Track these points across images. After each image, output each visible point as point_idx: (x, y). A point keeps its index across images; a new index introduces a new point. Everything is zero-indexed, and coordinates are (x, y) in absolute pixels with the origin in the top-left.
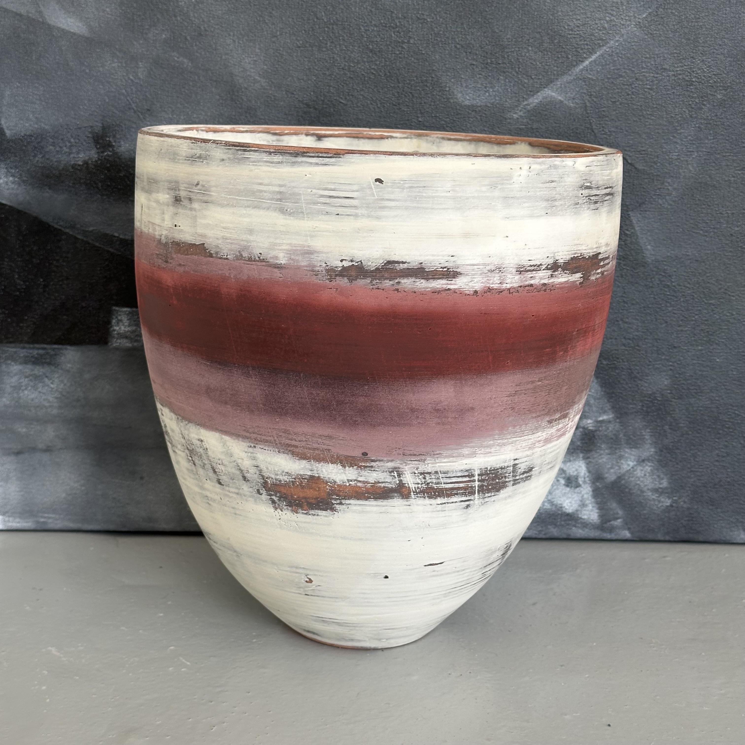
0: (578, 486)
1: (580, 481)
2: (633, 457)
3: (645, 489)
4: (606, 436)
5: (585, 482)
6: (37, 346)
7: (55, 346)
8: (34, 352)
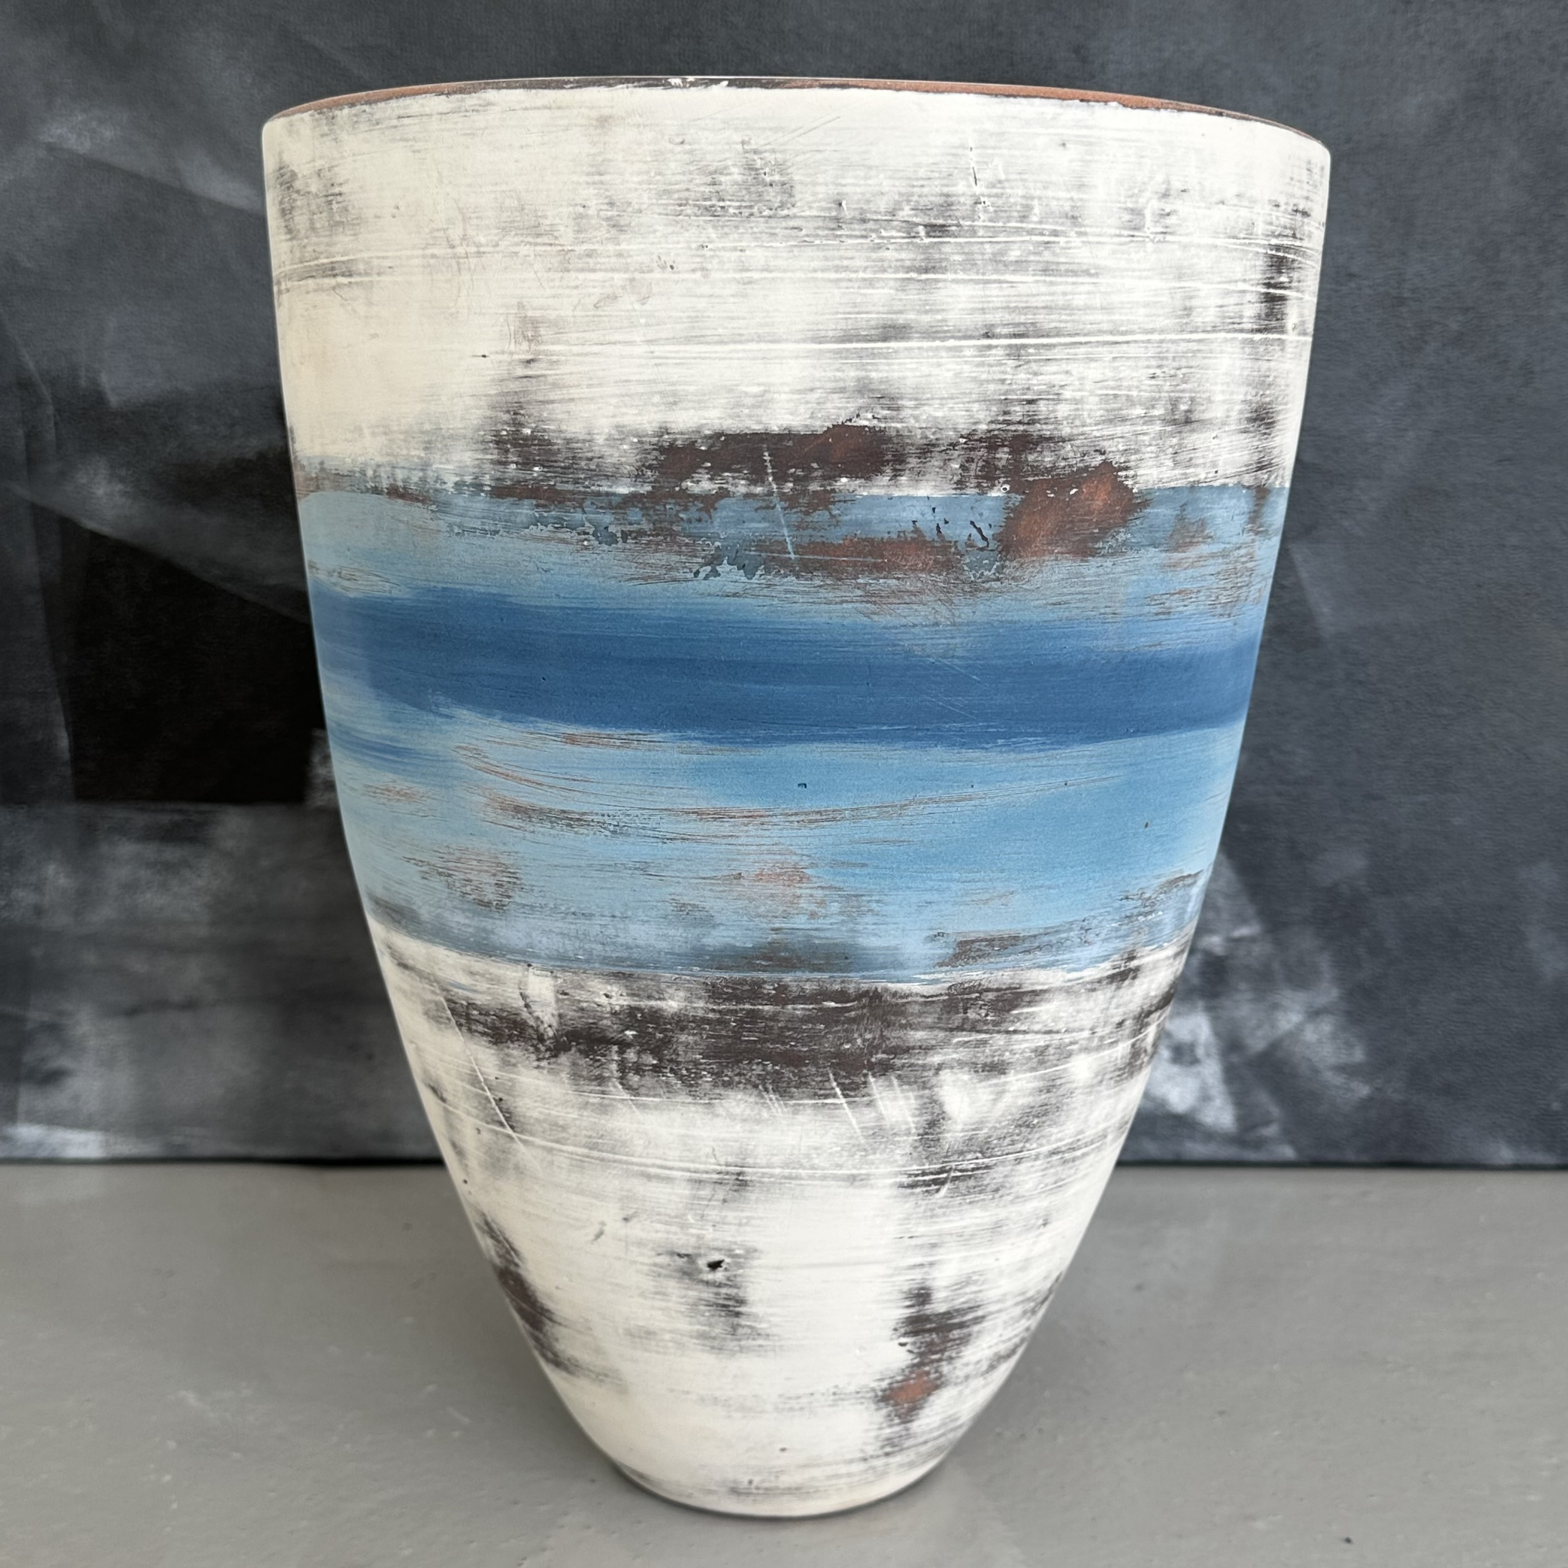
0: (1195, 1061)
1: (1200, 1052)
2: (1297, 1007)
3: (1321, 1066)
4: (1247, 966)
5: (1208, 1055)
6: (170, 806)
7: (205, 807)
8: (165, 819)
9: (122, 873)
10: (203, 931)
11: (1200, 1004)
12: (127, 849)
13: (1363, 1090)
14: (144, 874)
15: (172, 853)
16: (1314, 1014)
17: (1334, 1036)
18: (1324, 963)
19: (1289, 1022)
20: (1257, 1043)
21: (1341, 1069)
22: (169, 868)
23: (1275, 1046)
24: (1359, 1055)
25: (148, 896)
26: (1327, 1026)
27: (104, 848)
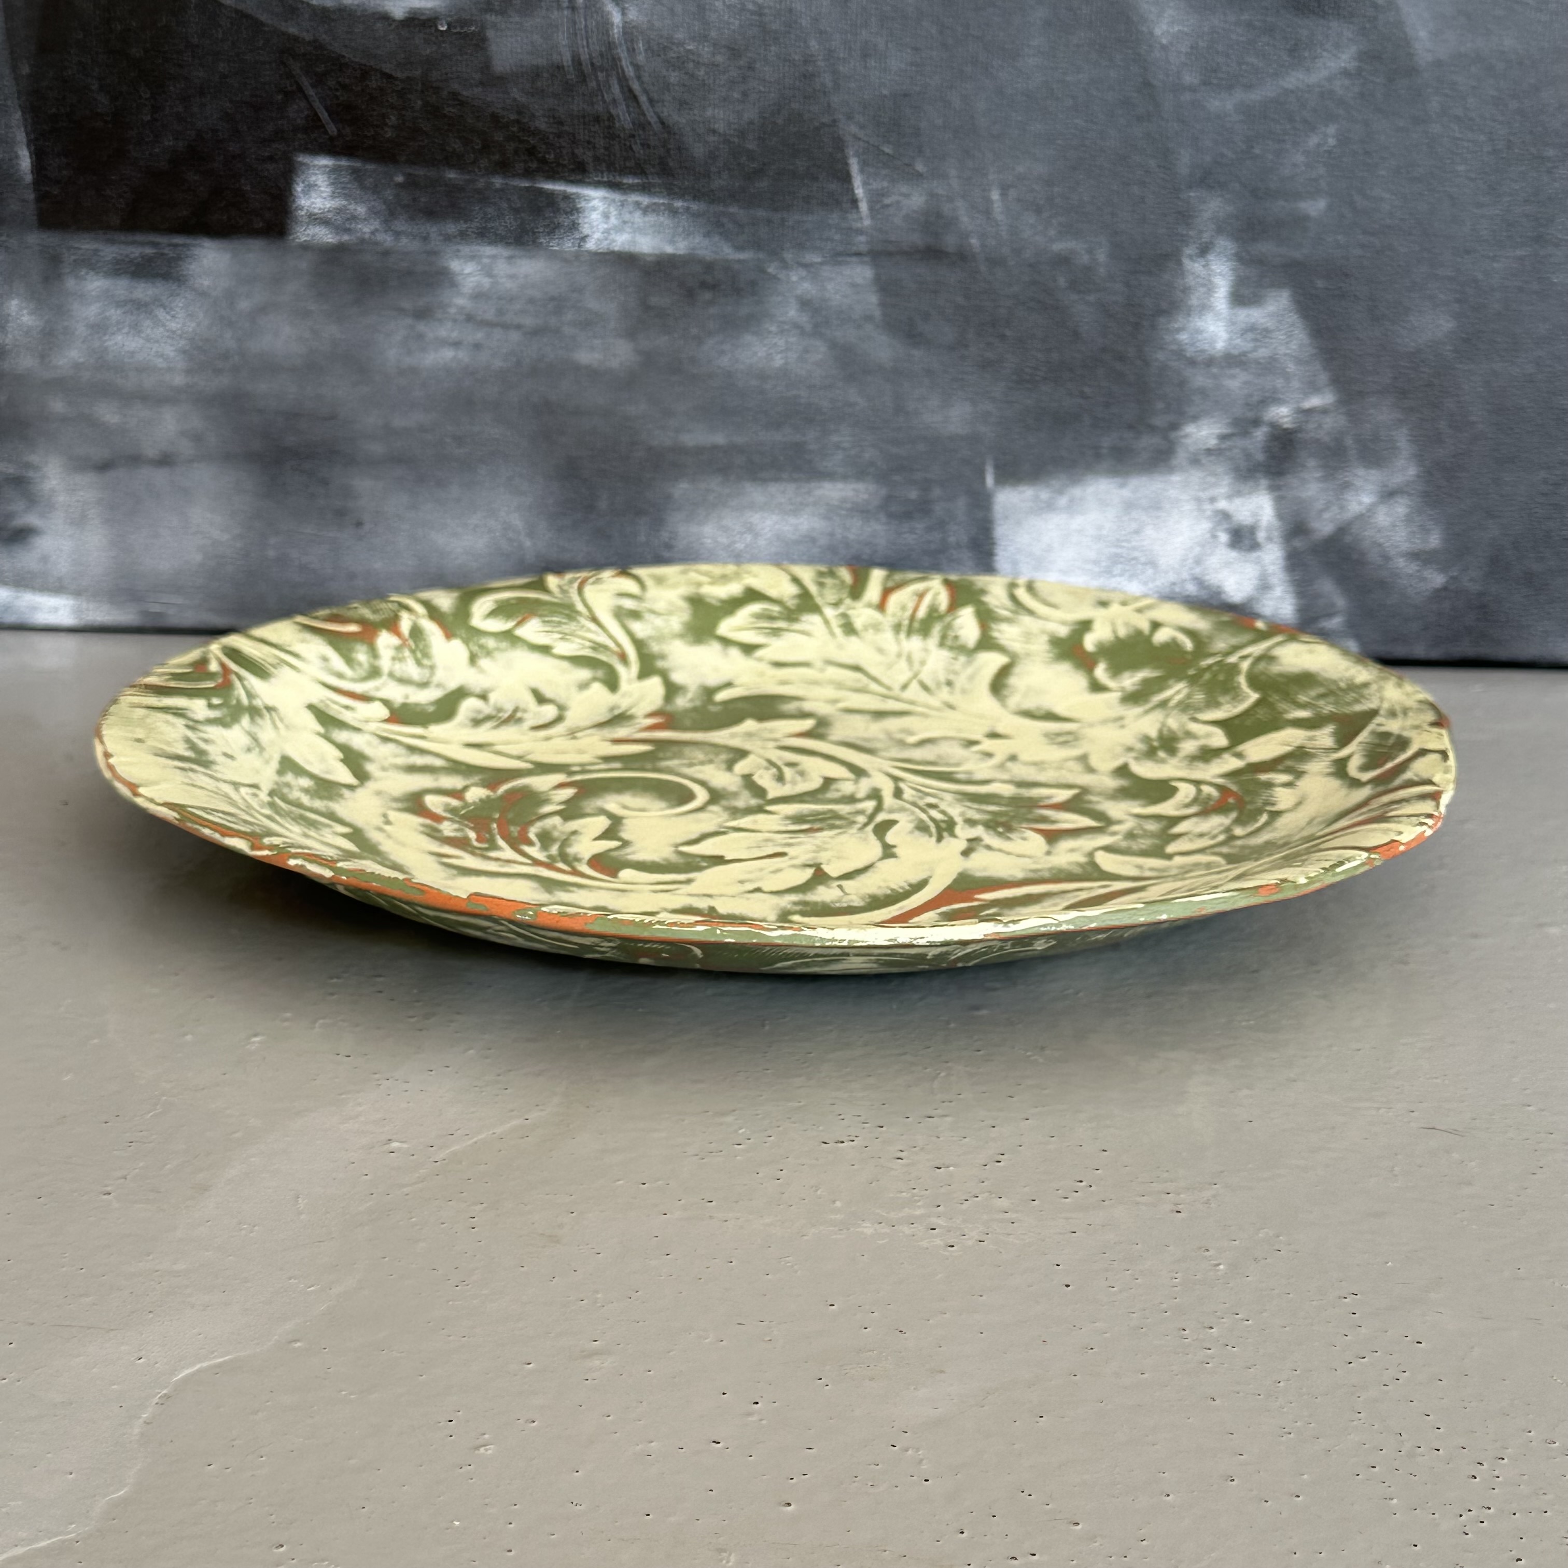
0: (1255, 546)
1: (1261, 536)
2: (1370, 487)
3: (1393, 552)
4: (1317, 441)
5: (1269, 539)
6: (139, 237)
7: (179, 240)
8: (135, 252)
9: (91, 311)
10: (179, 380)
11: (1264, 482)
12: (95, 284)
13: (1437, 579)
14: (115, 314)
15: (144, 291)
16: (1388, 495)
17: (1408, 519)
18: (1402, 439)
19: (1360, 503)
20: (1324, 527)
21: (1415, 556)
22: (140, 307)
23: (1342, 530)
24: (1435, 540)
25: (119, 338)
26: (1401, 507)
27: (70, 283)
